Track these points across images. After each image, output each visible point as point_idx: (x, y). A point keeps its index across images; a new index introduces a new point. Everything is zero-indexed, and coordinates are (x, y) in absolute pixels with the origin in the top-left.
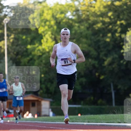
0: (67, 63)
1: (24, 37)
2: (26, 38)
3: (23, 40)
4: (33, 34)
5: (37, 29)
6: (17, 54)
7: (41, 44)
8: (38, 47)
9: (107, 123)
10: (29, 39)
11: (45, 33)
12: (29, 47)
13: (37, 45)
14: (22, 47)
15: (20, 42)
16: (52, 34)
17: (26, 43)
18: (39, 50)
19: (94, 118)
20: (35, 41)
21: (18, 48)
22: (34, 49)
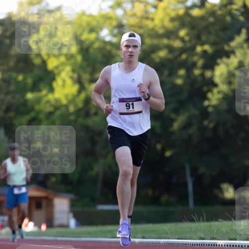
0: (133, 108)
1: (20, 78)
2: (25, 79)
3: (17, 82)
4: (37, 72)
5: (44, 62)
6: (8, 110)
7: (52, 90)
8: (46, 95)
9: (178, 239)
10: (30, 81)
11: (60, 68)
12: (29, 96)
13: (44, 92)
14: (17, 96)
15: (12, 87)
16: (73, 71)
17: (23, 89)
18: (48, 102)
19: (154, 231)
20: (42, 85)
21: (9, 97)
22: (38, 101)
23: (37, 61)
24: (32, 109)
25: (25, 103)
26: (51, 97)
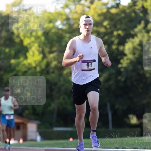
0: (91, 67)
1: (7, 50)
2: (10, 51)
3: (5, 53)
4: (17, 47)
5: (22, 41)
7: (26, 58)
8: (23, 61)
9: (103, 148)
10: (13, 52)
11: (32, 44)
12: (13, 61)
13: (22, 59)
14: (6, 61)
15: (2, 56)
16: (39, 46)
17: (9, 57)
18: (24, 65)
19: (88, 143)
20: (20, 55)
22: (18, 64)
23: (17, 40)
24: (14, 69)
25: (10, 66)
26: (26, 62)
